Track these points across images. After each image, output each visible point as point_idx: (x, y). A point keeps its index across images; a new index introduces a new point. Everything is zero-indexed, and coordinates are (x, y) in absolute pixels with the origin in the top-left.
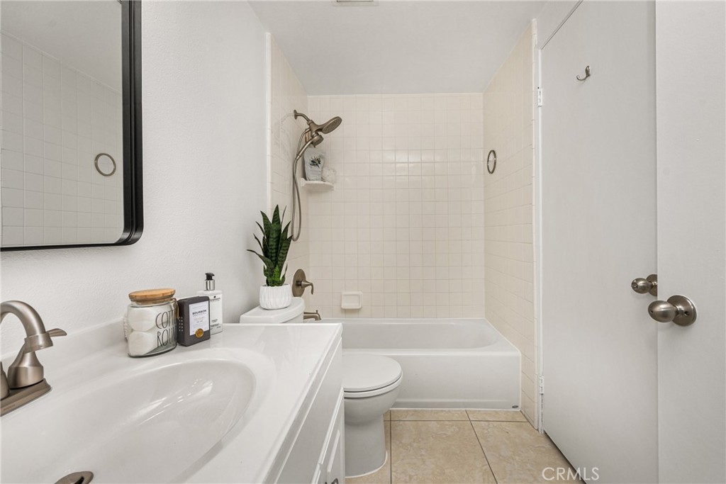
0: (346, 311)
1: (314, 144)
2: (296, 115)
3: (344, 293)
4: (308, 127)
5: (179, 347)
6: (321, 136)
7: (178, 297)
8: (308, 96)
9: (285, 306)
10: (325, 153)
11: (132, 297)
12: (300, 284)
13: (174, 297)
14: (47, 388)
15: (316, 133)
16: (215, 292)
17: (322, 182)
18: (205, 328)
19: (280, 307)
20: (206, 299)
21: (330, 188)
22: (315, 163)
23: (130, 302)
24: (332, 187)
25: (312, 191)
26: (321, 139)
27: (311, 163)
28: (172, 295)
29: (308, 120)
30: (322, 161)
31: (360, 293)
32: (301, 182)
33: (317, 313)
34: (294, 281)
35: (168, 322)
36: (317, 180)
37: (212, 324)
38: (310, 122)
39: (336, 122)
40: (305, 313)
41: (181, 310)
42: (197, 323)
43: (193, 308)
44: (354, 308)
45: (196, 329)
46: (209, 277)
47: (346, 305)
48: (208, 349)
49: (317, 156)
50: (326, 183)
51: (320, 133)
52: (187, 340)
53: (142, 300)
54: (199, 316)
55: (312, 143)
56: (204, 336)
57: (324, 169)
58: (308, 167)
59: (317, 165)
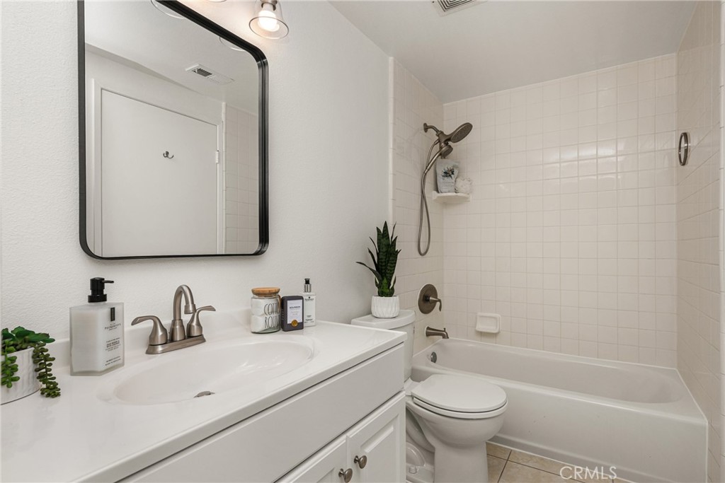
0: (482, 334)
1: (443, 155)
2: (426, 128)
3: (479, 314)
4: (437, 138)
5: (281, 331)
6: (450, 146)
7: (282, 294)
8: (445, 105)
9: (391, 316)
10: (459, 162)
11: (253, 291)
12: (428, 299)
13: (279, 294)
14: (204, 340)
15: (446, 142)
16: (311, 293)
17: (455, 194)
18: (300, 320)
19: (387, 316)
20: (301, 298)
21: (465, 199)
22: (448, 174)
23: (252, 295)
24: (467, 198)
25: (446, 203)
26: (450, 149)
27: (443, 174)
28: (278, 292)
29: (437, 131)
30: (456, 172)
31: (497, 315)
32: (431, 195)
33: (444, 331)
34: (420, 296)
35: (272, 312)
36: (449, 192)
37: (305, 318)
38: (439, 133)
39: (466, 129)
40: (428, 328)
41: (283, 304)
42: (293, 315)
43: (290, 303)
44: (489, 331)
45: (292, 320)
46: (307, 282)
47: (481, 327)
48: (302, 336)
49: (450, 167)
50: (458, 194)
51: (450, 143)
52: (286, 327)
53: (259, 294)
54: (295, 310)
55: (440, 154)
56: (299, 326)
57: (457, 180)
58: (440, 179)
59: (450, 176)
